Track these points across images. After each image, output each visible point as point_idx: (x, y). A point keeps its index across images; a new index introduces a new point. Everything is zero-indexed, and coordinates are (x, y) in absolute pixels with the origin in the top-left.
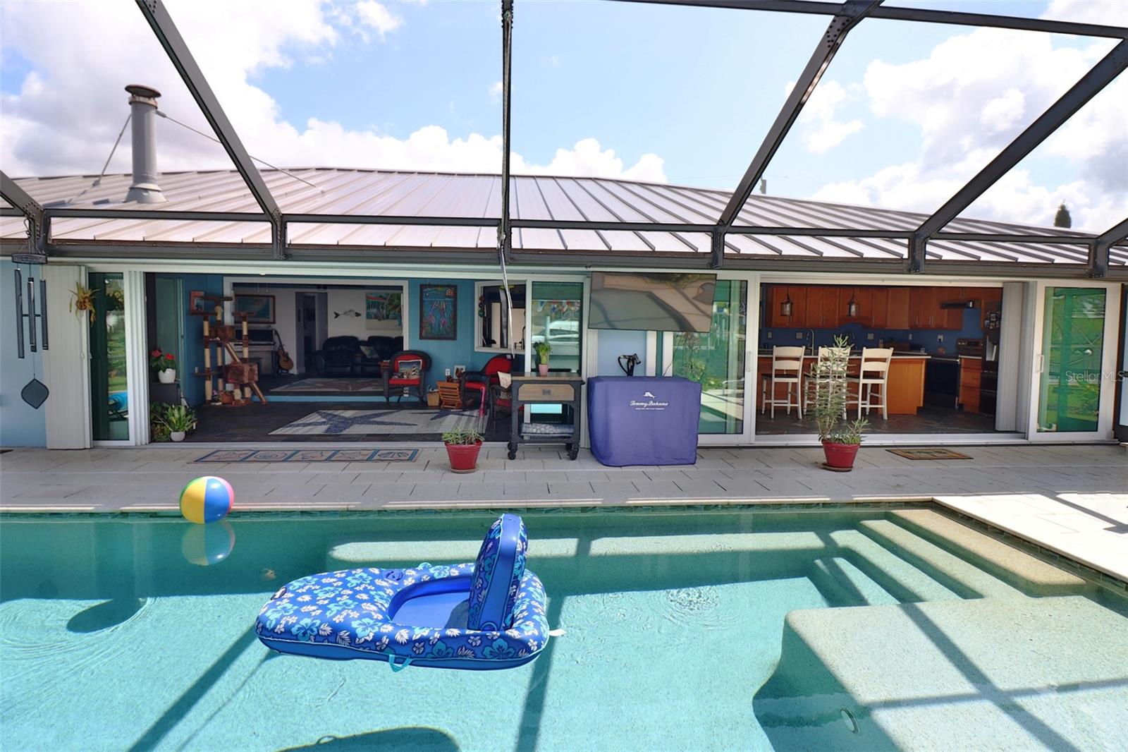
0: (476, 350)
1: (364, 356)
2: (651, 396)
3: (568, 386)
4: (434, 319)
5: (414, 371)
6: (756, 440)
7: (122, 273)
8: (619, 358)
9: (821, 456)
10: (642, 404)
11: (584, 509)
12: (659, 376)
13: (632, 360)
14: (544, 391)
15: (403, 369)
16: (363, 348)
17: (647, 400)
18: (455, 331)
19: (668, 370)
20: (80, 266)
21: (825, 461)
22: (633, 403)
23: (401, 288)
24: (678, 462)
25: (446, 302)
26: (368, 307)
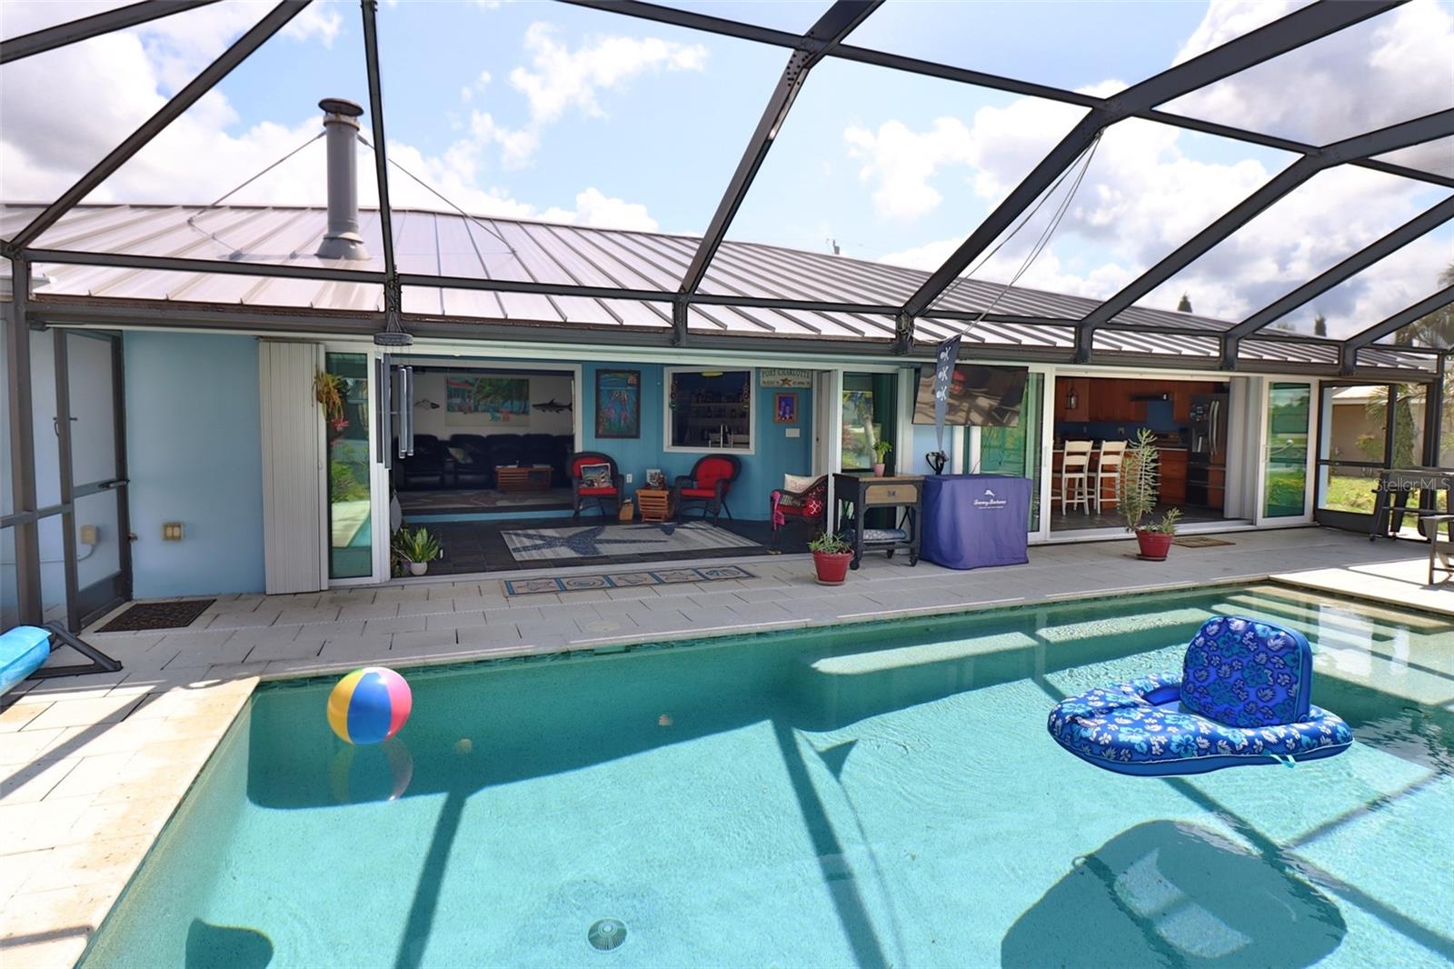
0: (665, 450)
1: (456, 461)
2: (991, 494)
3: (911, 486)
4: (613, 413)
5: (603, 478)
6: (1051, 537)
7: (366, 354)
8: (927, 455)
9: (1136, 548)
10: (983, 503)
11: (1013, 608)
12: (967, 474)
13: (940, 457)
14: (889, 492)
15: (589, 476)
16: (452, 451)
17: (988, 498)
18: (638, 427)
19: (976, 467)
20: (318, 343)
21: (1140, 552)
22: (976, 503)
23: (571, 374)
24: (1017, 561)
25: (627, 390)
26: (450, 396)
